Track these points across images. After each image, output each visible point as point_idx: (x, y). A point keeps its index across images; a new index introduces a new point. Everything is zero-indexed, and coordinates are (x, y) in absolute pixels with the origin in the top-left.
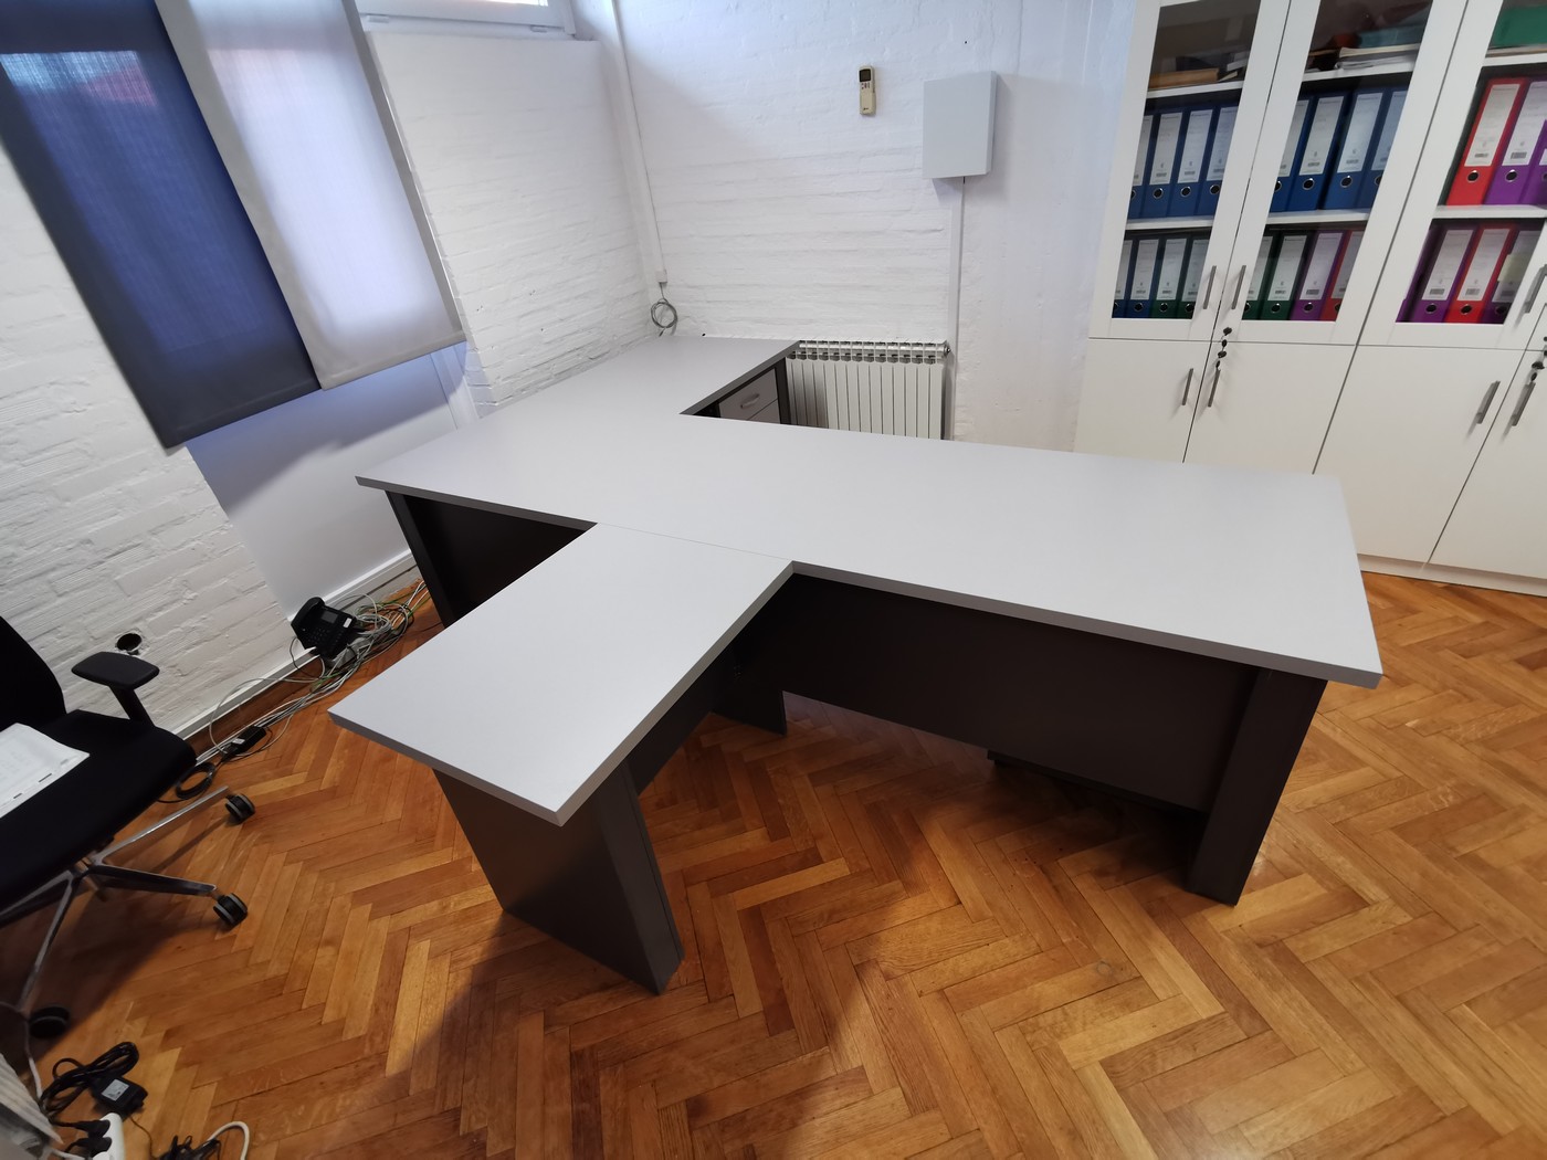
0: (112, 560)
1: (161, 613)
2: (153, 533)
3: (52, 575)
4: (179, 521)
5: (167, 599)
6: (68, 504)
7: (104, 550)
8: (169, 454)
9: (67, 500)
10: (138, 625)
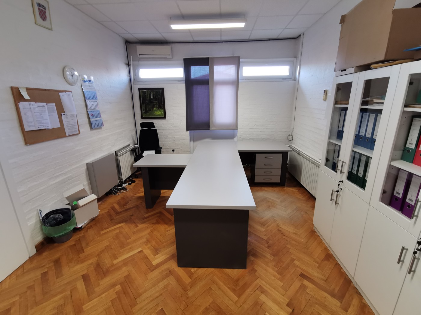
3: (170, 140)
5: (179, 148)
6: (175, 133)
7: (176, 139)
8: (187, 131)
10: (175, 149)
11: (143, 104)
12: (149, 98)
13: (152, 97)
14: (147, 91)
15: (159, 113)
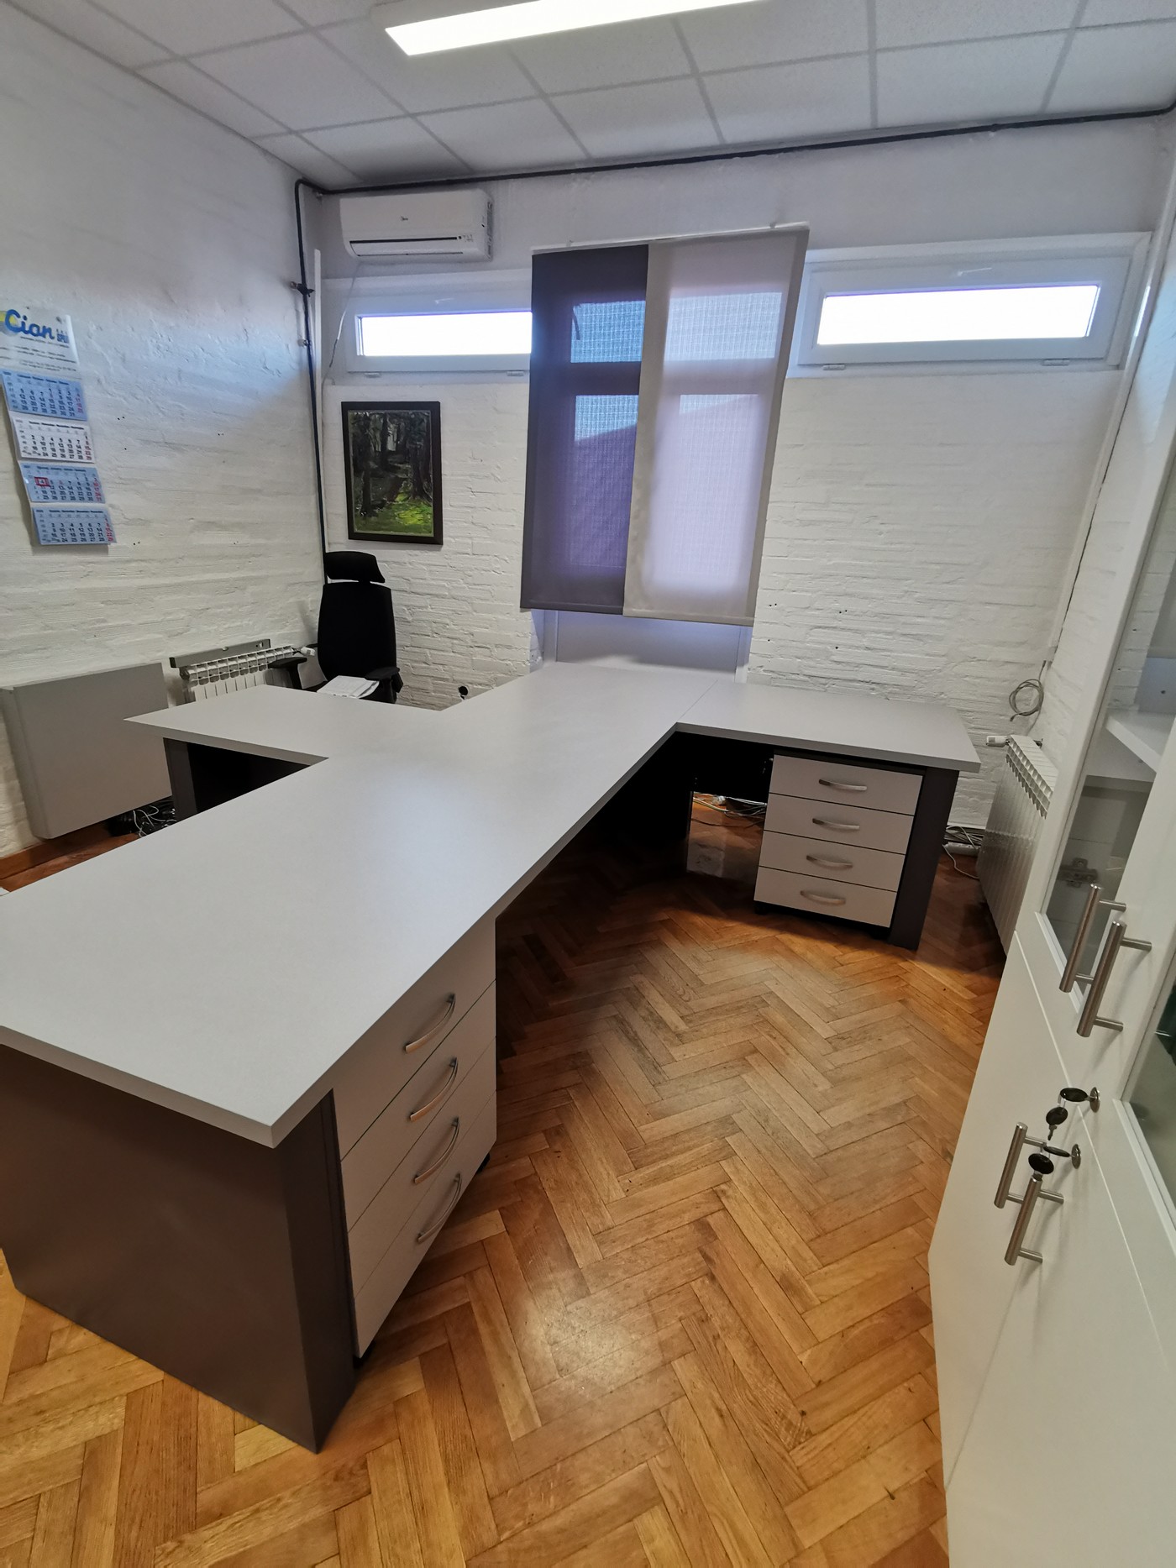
0: (477, 649)
1: (480, 687)
2: (496, 646)
3: (455, 641)
4: (509, 647)
5: (486, 681)
6: (474, 613)
7: (476, 642)
8: (521, 612)
9: (475, 611)
10: (470, 685)
11: (357, 472)
12: (379, 449)
13: (391, 446)
14: (373, 418)
15: (414, 517)
